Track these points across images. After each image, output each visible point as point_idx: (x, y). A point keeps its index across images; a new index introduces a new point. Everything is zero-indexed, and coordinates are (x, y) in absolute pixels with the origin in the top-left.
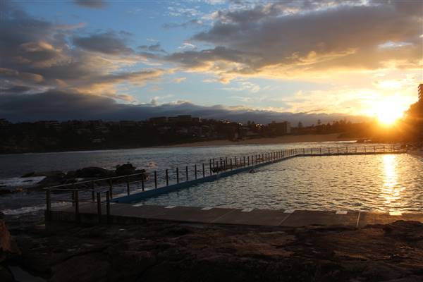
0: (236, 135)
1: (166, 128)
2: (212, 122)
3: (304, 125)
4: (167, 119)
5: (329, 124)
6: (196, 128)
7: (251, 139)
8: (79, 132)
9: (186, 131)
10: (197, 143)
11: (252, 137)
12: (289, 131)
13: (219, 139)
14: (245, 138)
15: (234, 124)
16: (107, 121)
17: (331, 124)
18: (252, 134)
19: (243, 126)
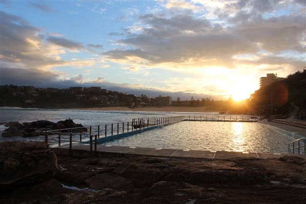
0: (133, 104)
1: (81, 95)
2: (115, 93)
3: (181, 100)
4: (83, 89)
5: (198, 100)
6: (104, 96)
7: (144, 107)
8: (14, 94)
9: (96, 99)
10: (104, 108)
11: (144, 106)
12: (170, 103)
13: (121, 105)
14: (139, 106)
15: (132, 96)
16: (37, 87)
17: (200, 100)
18: (144, 104)
19: (138, 98)
